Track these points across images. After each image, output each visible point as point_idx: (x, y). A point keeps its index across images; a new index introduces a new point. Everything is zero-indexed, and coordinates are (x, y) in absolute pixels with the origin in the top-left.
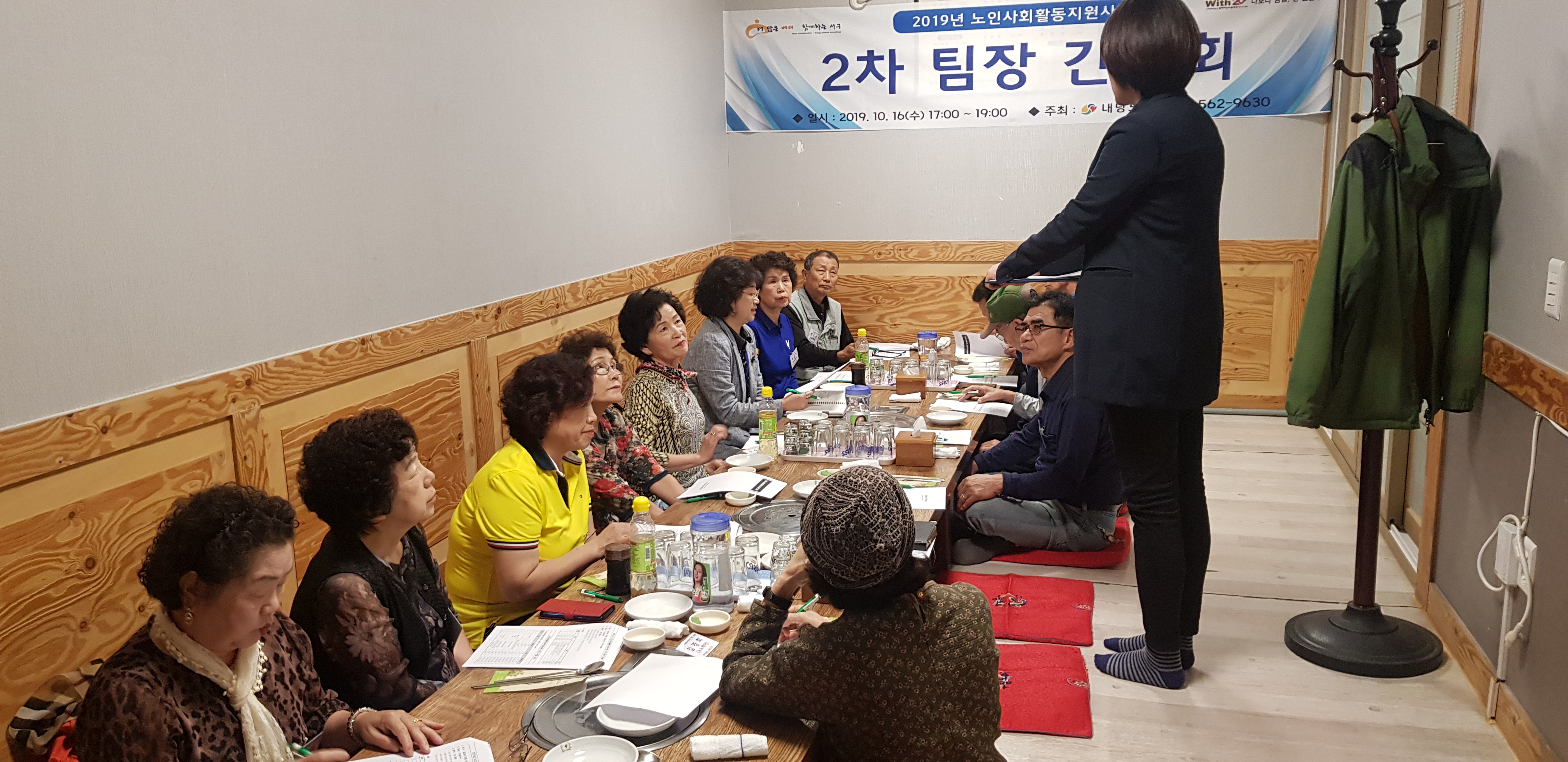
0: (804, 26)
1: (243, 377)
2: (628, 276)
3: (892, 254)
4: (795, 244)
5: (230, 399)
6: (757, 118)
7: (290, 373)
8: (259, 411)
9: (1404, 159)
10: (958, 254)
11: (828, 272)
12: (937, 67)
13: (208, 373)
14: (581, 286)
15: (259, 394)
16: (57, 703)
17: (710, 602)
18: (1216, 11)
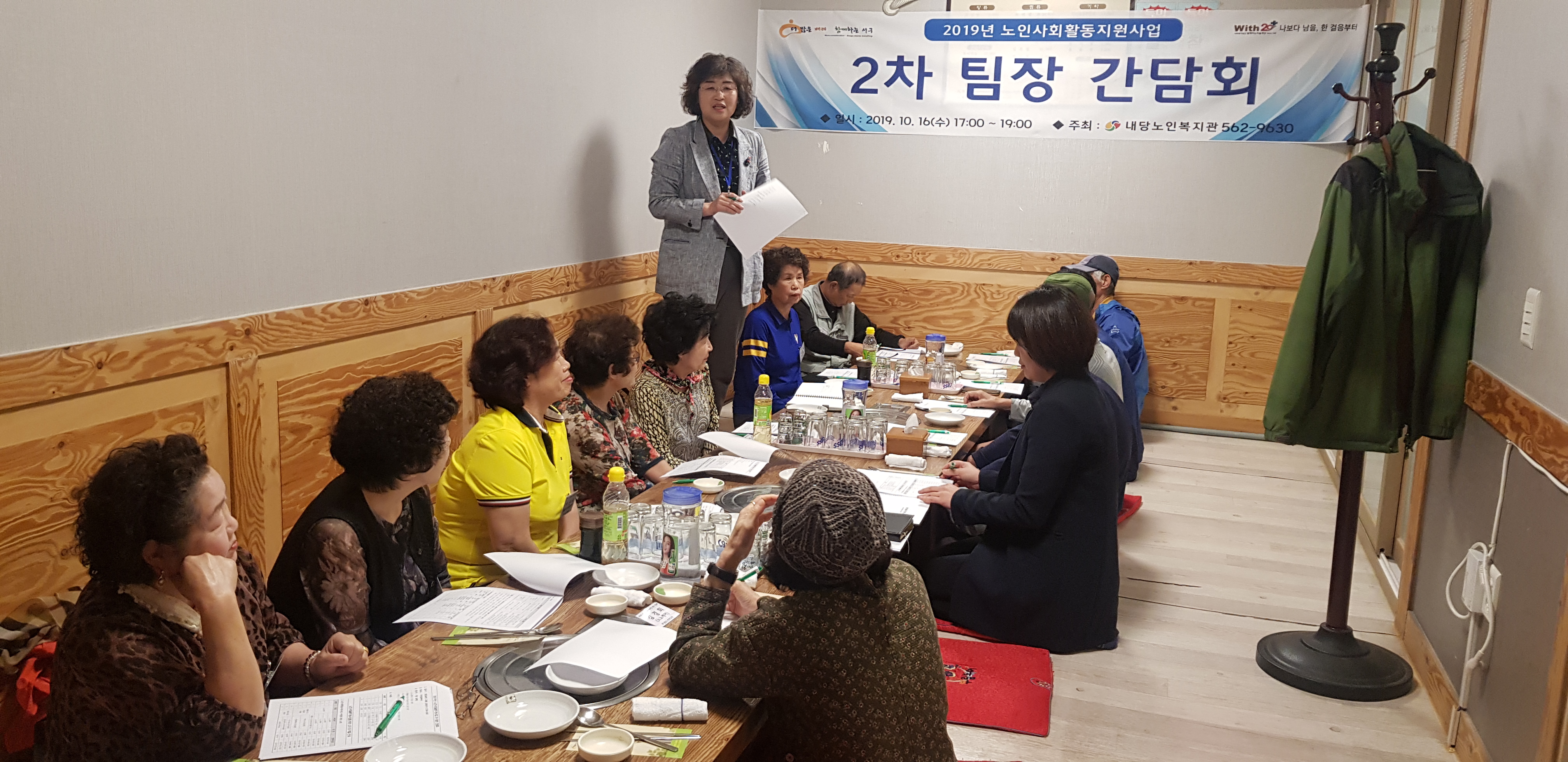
0: (836, 29)
1: (243, 326)
2: (643, 261)
3: (910, 257)
4: (815, 242)
5: (227, 347)
6: (786, 116)
7: (290, 326)
8: (256, 361)
9: (1394, 183)
10: (976, 261)
12: (965, 76)
13: (210, 319)
14: (593, 266)
15: (257, 344)
16: (31, 625)
17: (676, 575)
18: (1244, 37)
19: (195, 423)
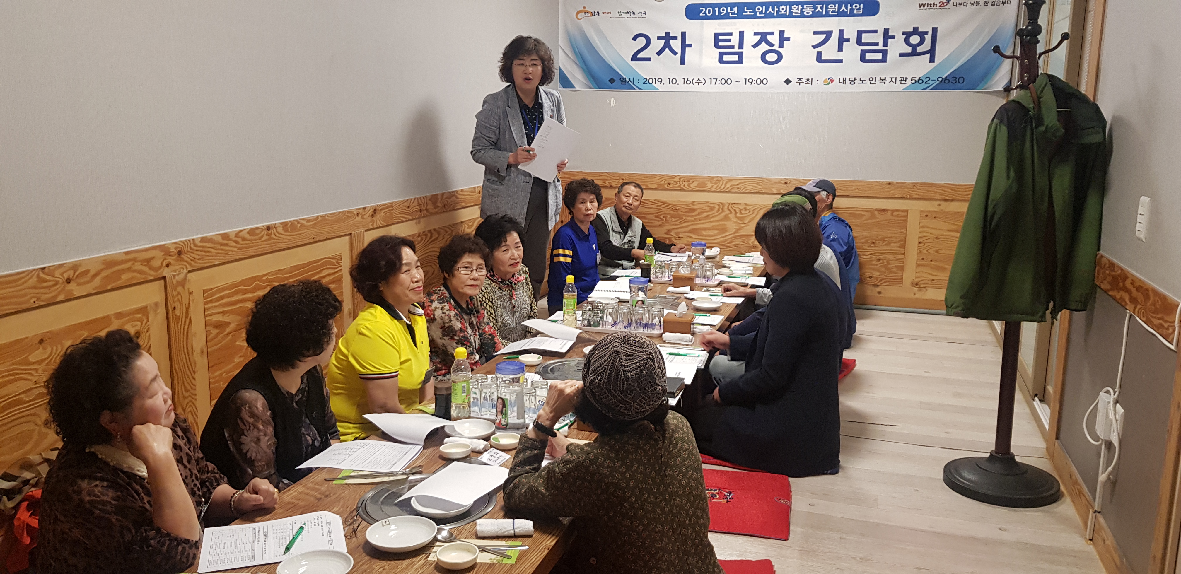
0: (619, 12)
1: (176, 248)
2: (472, 193)
3: (679, 184)
4: (606, 174)
5: (164, 264)
6: (583, 81)
7: (211, 248)
8: (186, 275)
9: (1040, 120)
10: (728, 186)
11: (631, 198)
12: (717, 46)
13: (150, 244)
14: (439, 197)
15: (187, 262)
16: (23, 477)
17: (508, 427)
18: (926, 12)
19: (142, 323)
